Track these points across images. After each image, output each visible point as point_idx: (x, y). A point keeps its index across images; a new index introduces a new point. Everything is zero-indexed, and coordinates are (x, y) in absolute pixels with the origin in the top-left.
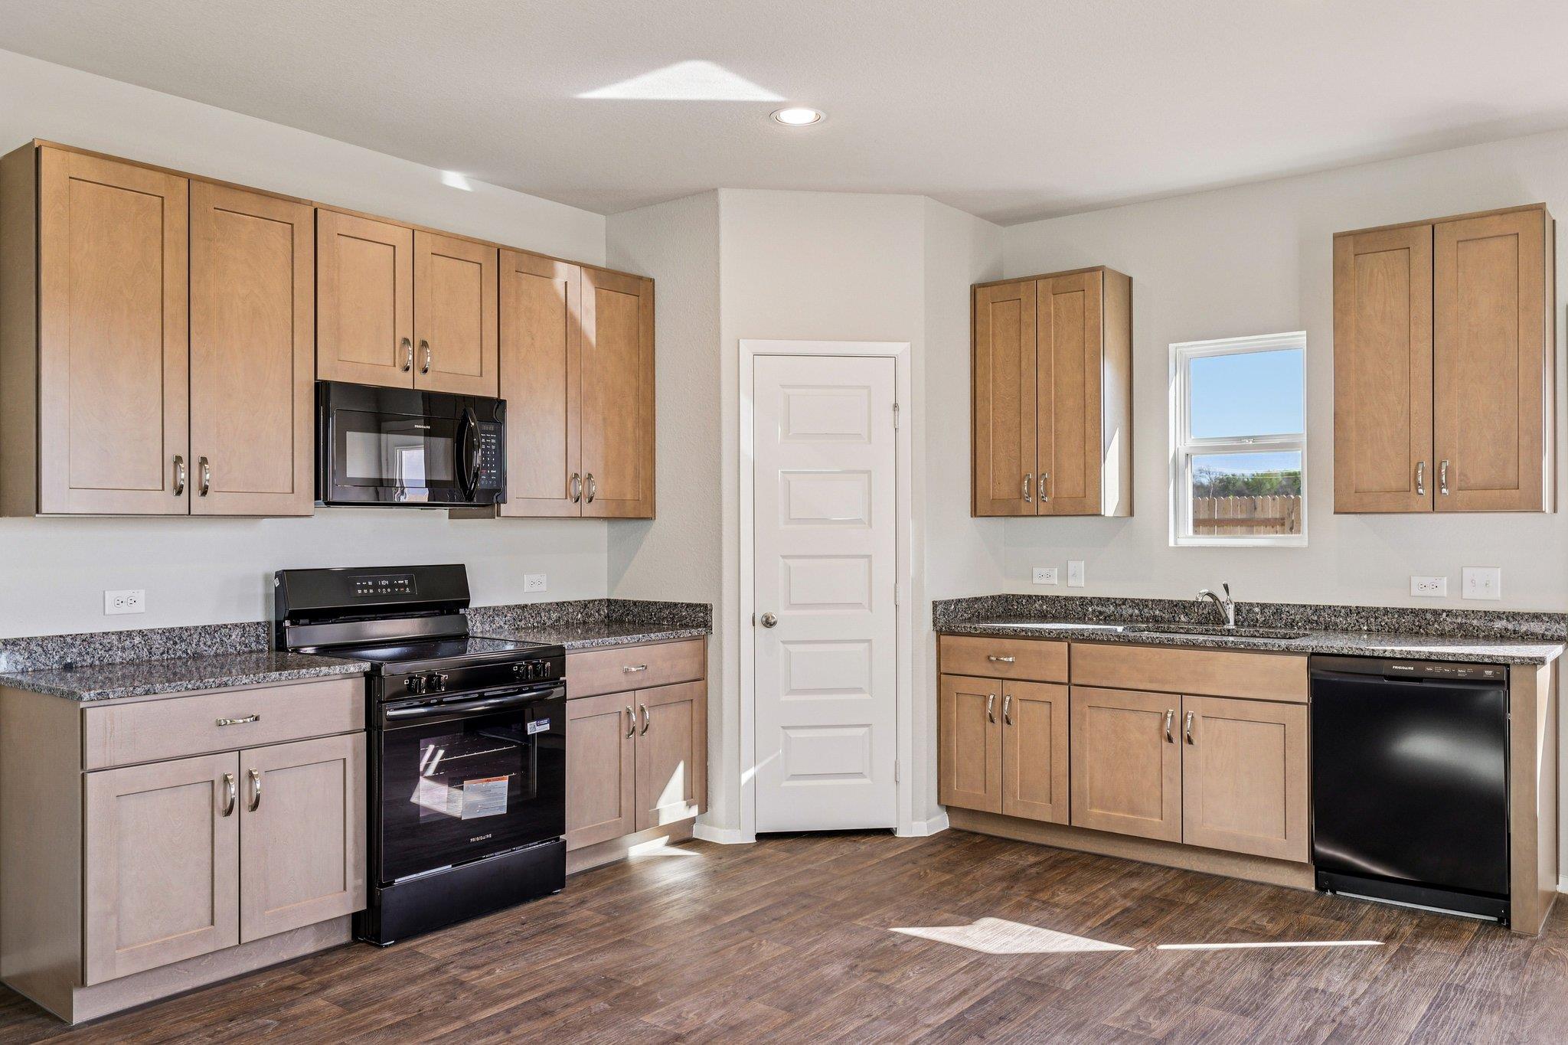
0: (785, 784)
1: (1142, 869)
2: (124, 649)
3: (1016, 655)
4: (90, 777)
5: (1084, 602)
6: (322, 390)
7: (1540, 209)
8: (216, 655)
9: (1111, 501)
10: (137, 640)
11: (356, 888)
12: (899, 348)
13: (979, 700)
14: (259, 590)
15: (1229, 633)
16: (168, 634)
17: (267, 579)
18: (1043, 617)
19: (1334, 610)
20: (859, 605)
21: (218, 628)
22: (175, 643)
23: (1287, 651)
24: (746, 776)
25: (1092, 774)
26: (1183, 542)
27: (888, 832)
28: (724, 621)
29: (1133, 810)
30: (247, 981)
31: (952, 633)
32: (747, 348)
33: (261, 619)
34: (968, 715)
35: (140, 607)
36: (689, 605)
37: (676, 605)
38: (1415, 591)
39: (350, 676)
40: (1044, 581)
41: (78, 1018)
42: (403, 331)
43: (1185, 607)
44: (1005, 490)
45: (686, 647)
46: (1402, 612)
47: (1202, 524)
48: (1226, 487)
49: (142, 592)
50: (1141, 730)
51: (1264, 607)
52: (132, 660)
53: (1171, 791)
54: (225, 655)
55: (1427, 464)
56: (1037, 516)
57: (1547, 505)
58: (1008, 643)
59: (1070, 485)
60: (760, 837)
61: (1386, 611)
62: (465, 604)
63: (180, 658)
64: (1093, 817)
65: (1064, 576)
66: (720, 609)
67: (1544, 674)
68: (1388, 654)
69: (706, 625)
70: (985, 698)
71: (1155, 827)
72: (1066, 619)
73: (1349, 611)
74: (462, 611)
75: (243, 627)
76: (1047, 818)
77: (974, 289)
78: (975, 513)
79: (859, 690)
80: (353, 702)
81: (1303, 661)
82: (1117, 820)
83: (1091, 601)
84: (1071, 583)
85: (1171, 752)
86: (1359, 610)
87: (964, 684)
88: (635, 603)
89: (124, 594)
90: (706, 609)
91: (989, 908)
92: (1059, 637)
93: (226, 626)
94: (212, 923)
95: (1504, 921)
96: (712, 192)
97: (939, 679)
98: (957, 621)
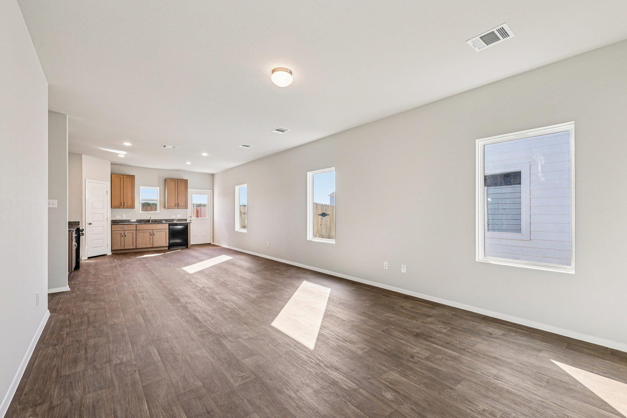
0: (92, 249)
1: (147, 251)
3: (126, 227)
5: (126, 220)
12: (108, 183)
13: (120, 234)
20: (102, 221)
23: (166, 224)
24: (86, 248)
25: (140, 240)
26: (141, 212)
27: (106, 254)
28: (83, 224)
29: (146, 245)
31: (114, 225)
32: (87, 181)
34: (118, 236)
38: (172, 217)
40: (118, 218)
43: (143, 220)
44: (118, 204)
46: (171, 219)
50: (147, 234)
51: (154, 220)
53: (151, 241)
55: (177, 204)
56: (124, 208)
57: (188, 208)
59: (130, 203)
60: (88, 258)
61: (169, 220)
64: (140, 246)
65: (122, 217)
66: (82, 222)
71: (149, 246)
73: (165, 220)
76: (132, 248)
77: (111, 173)
78: (111, 207)
79: (103, 234)
81: (168, 225)
82: (143, 246)
85: (151, 237)
87: (116, 232)
90: (79, 222)
95: (187, 247)
96: (81, 155)
97: (111, 232)
98: (114, 222)
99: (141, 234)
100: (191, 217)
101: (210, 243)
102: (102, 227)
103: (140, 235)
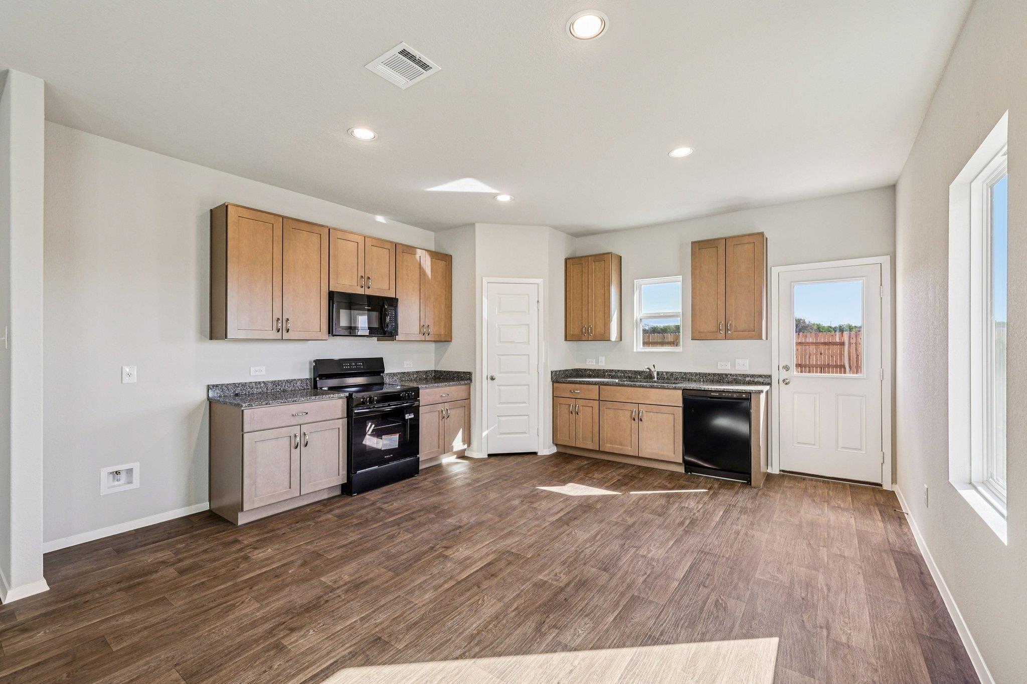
0: (498, 436)
1: (624, 466)
2: (257, 388)
3: (579, 390)
4: (245, 435)
5: (604, 371)
6: (331, 294)
7: (762, 234)
8: (292, 390)
9: (614, 336)
10: (262, 385)
11: (343, 475)
12: (539, 281)
13: (567, 406)
14: (308, 366)
15: (655, 382)
16: (274, 383)
17: (310, 363)
18: (590, 376)
19: (691, 374)
20: (525, 372)
21: (292, 381)
22: (276, 386)
23: (675, 388)
24: (484, 434)
25: (607, 432)
26: (639, 350)
27: (535, 453)
28: (476, 378)
29: (621, 445)
30: (302, 509)
31: (558, 382)
32: (485, 280)
33: (308, 377)
34: (564, 412)
35: (263, 373)
36: (464, 372)
37: (459, 372)
38: (719, 367)
39: (341, 398)
40: (590, 364)
41: (240, 523)
42: (361, 273)
43: (640, 373)
44: (577, 331)
45: (463, 387)
46: (715, 375)
47: (646, 343)
48: (654, 330)
49: (264, 367)
50: (624, 416)
51: (667, 373)
52: (260, 392)
53: (635, 438)
54: (295, 390)
55: (723, 322)
56: (588, 340)
57: (764, 337)
58: (577, 386)
59: (600, 329)
60: (489, 455)
61: (709, 374)
62: (383, 372)
63: (278, 391)
64: (608, 447)
65: (597, 362)
66: (475, 374)
67: (763, 397)
68: (709, 389)
69: (470, 379)
70: (570, 405)
71: (629, 450)
72: (598, 377)
73: (696, 374)
74: (382, 374)
75: (301, 380)
76: (591, 448)
77: (566, 260)
78: (566, 340)
79: (525, 403)
80: (342, 407)
81: (681, 392)
82: (616, 448)
83: (607, 371)
84: (600, 364)
85: (635, 424)
86: (700, 374)
87: (563, 401)
88: (444, 371)
89: (258, 368)
90: (470, 374)
91: (571, 480)
92: (595, 384)
93: (295, 380)
94: (290, 488)
95: (749, 482)
96: (473, 225)
97: (553, 398)
98: (560, 378)
99: (611, 412)
100: (787, 368)
101: (881, 485)
102: (525, 388)
103: (609, 414)
